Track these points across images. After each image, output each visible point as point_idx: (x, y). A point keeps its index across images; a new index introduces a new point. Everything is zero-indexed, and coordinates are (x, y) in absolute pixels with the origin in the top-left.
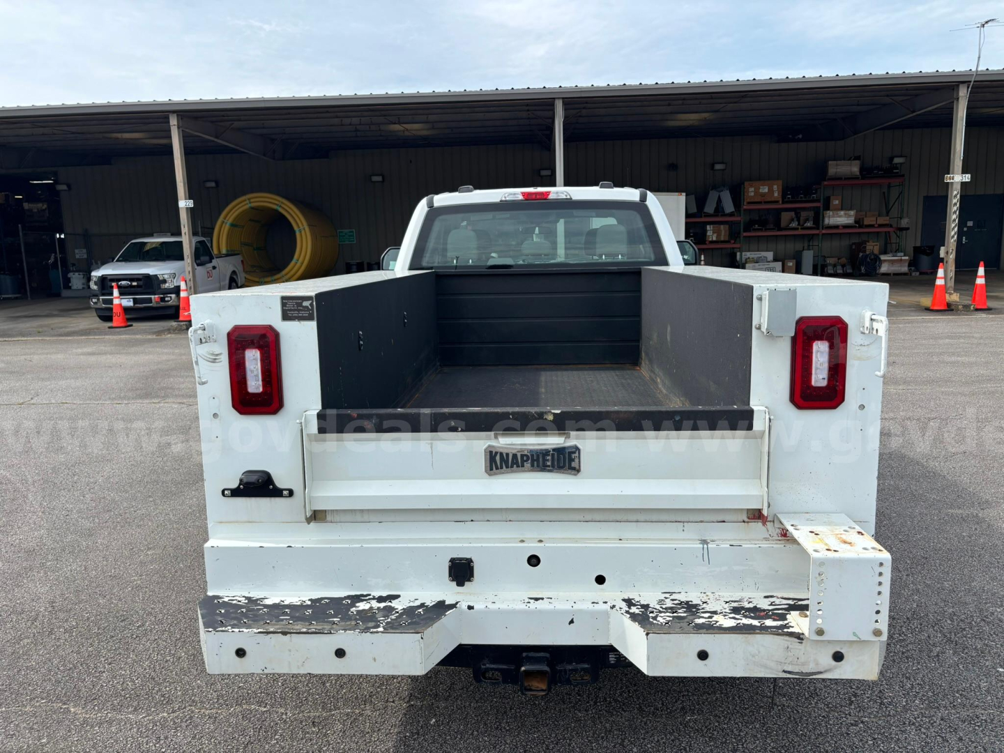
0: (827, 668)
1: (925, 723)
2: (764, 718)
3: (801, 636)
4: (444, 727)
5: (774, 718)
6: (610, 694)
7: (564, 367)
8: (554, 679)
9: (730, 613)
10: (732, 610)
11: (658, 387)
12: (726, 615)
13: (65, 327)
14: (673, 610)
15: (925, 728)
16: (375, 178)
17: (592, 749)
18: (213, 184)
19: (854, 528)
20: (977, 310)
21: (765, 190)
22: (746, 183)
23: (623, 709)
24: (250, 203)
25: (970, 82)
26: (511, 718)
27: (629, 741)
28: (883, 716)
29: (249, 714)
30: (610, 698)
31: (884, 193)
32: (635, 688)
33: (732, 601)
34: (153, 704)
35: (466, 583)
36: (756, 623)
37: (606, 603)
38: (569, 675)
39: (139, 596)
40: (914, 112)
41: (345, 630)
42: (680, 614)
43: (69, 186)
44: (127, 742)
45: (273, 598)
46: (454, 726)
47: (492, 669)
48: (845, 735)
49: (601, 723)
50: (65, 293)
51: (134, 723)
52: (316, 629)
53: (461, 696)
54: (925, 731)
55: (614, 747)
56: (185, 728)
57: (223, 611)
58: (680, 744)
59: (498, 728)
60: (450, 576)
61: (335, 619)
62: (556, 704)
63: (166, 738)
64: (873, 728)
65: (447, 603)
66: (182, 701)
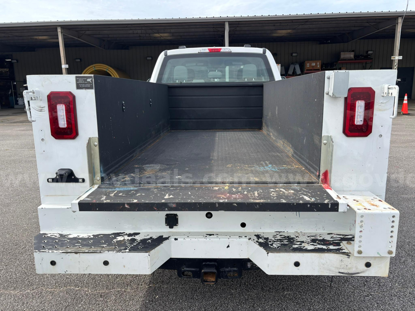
0: (362, 271)
1: (401, 295)
2: (323, 293)
3: (349, 254)
4: (166, 298)
5: (328, 293)
6: (248, 281)
7: (227, 130)
8: (219, 275)
9: (311, 242)
10: (311, 240)
11: (271, 137)
12: (308, 243)
13: (14, 120)
14: (281, 240)
15: (402, 298)
16: (148, 58)
17: (238, 309)
18: (79, 60)
19: (376, 198)
20: (404, 114)
21: (314, 64)
22: (306, 62)
23: (254, 288)
24: (95, 68)
25: (403, 16)
26: (199, 293)
27: (257, 305)
28: (381, 292)
29: (70, 291)
30: (247, 283)
31: (364, 66)
32: (260, 278)
33: (311, 236)
34: (24, 286)
35: (174, 227)
36: (324, 247)
37: (246, 237)
38: (227, 274)
39: (25, 234)
40: (378, 30)
41: (109, 251)
42: (284, 243)
43: (17, 61)
44: (7, 305)
45: (74, 235)
46: (171, 297)
47: (187, 271)
48: (363, 301)
49: (243, 295)
50: (16, 106)
51: (12, 295)
52: (93, 251)
53: (175, 282)
54: (402, 299)
55: (249, 308)
56: (37, 298)
57: (46, 241)
58: (282, 306)
59: (192, 298)
60: (166, 223)
61: (104, 245)
62: (221, 286)
63: (27, 303)
64: (377, 298)
65: (164, 237)
66: (38, 284)
